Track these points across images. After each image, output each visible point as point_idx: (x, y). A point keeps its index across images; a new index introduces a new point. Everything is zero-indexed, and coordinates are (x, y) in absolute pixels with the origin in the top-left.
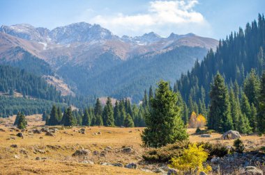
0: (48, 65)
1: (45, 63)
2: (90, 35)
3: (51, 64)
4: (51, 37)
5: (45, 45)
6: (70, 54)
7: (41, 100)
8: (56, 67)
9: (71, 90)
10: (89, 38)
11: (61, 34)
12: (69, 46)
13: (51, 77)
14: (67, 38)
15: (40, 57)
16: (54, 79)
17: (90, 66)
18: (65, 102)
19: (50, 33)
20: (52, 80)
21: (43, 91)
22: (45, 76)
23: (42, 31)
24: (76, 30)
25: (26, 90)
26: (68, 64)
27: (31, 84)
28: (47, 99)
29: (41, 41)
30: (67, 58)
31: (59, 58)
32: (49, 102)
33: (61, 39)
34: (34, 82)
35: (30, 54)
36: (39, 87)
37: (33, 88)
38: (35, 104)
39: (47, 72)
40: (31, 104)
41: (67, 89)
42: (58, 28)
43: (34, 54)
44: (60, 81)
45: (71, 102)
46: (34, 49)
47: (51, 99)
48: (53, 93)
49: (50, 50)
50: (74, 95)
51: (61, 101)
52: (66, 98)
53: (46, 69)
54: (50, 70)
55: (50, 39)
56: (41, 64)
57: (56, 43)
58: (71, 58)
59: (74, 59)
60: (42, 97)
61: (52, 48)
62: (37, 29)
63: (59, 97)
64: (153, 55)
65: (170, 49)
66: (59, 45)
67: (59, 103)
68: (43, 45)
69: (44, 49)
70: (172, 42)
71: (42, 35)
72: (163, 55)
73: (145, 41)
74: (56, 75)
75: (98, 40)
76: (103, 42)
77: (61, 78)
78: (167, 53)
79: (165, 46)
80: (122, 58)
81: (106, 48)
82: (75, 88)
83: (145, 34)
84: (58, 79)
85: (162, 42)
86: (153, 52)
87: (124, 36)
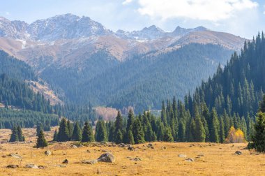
0: (30, 67)
1: (25, 65)
2: (78, 30)
3: (32, 66)
4: (30, 32)
5: (24, 42)
6: (54, 54)
7: (27, 112)
8: (39, 69)
9: (59, 98)
10: (77, 34)
11: (42, 29)
12: (53, 43)
13: (34, 83)
14: (50, 33)
15: (19, 58)
16: (37, 85)
17: (80, 69)
18: (55, 113)
19: (29, 28)
20: (35, 86)
21: (28, 101)
22: (27, 81)
23: (19, 25)
24: (61, 24)
25: (8, 99)
26: (53, 65)
27: (13, 91)
28: (34, 109)
29: (18, 37)
30: (52, 58)
31: (41, 58)
32: (37, 113)
33: (43, 35)
34: (17, 89)
35: (7, 54)
36: (24, 96)
37: (16, 96)
38: (21, 116)
39: (29, 76)
40: (16, 116)
41: (53, 96)
42: (38, 21)
43: (11, 54)
44: (45, 87)
45: (62, 113)
46: (11, 47)
47: (39, 110)
48: (39, 103)
49: (30, 48)
50: (62, 104)
51: (50, 112)
52: (55, 107)
53: (28, 73)
54: (33, 74)
55: (29, 35)
56: (21, 67)
57: (37, 39)
58: (56, 59)
59: (60, 60)
60: (28, 107)
61: (32, 46)
62: (12, 22)
63: (48, 107)
64: (156, 54)
65: (177, 47)
66: (40, 43)
67: (48, 115)
68: (21, 43)
69: (23, 47)
70: (179, 37)
71: (18, 30)
72: (169, 54)
73: (145, 36)
74: (39, 80)
75: (88, 36)
76: (95, 39)
77: (45, 83)
78: (174, 52)
79: (170, 44)
80: (119, 58)
81: (98, 47)
82: (63, 95)
83: (145, 29)
84: (43, 84)
85: (165, 38)
86: (157, 51)
87: (119, 31)
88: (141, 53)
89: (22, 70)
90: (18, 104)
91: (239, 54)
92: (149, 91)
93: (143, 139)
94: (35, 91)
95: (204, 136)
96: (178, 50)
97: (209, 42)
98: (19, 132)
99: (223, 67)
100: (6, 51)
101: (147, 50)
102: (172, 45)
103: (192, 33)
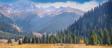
0: (11, 20)
2: (27, 7)
5: (9, 11)
7: (11, 34)
8: (14, 20)
11: (15, 7)
12: (19, 12)
13: (13, 25)
14: (18, 8)
15: (8, 16)
17: (28, 20)
18: (20, 34)
19: (11, 7)
20: (13, 26)
21: (12, 30)
22: (11, 24)
24: (21, 5)
25: (5, 30)
26: (19, 19)
28: (13, 33)
29: (7, 10)
30: (18, 16)
31: (15, 17)
32: (15, 34)
33: (16, 9)
34: (8, 27)
37: (8, 29)
38: (9, 35)
41: (19, 29)
43: (5, 15)
44: (16, 26)
45: (22, 34)
46: (5, 13)
47: (15, 33)
48: (15, 31)
49: (11, 13)
50: (22, 32)
51: (19, 34)
52: (20, 33)
54: (12, 22)
55: (11, 9)
57: (13, 10)
58: (20, 17)
59: (21, 17)
61: (12, 13)
63: (18, 33)
64: (53, 16)
65: (60, 13)
66: (15, 12)
67: (18, 35)
68: (8, 12)
69: (9, 13)
70: (61, 10)
71: (7, 7)
72: (58, 16)
73: (49, 9)
74: (15, 24)
75: (30, 9)
76: (33, 10)
77: (17, 25)
78: (59, 15)
79: (58, 12)
80: (41, 17)
81: (34, 13)
82: (22, 29)
83: (50, 7)
84: (16, 25)
85: (57, 10)
86: (54, 14)
87: (41, 8)
88: (48, 15)
89: (9, 20)
90: (8, 31)
91: (82, 16)
92: (51, 28)
93: (52, 43)
94: (14, 27)
95: (71, 42)
96: (61, 14)
97: (71, 12)
98: (10, 40)
99: (77, 21)
100: (4, 14)
101: (50, 14)
102: (59, 13)
103: (66, 9)
